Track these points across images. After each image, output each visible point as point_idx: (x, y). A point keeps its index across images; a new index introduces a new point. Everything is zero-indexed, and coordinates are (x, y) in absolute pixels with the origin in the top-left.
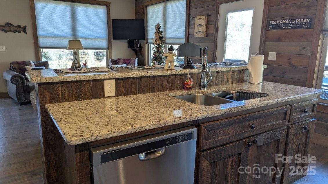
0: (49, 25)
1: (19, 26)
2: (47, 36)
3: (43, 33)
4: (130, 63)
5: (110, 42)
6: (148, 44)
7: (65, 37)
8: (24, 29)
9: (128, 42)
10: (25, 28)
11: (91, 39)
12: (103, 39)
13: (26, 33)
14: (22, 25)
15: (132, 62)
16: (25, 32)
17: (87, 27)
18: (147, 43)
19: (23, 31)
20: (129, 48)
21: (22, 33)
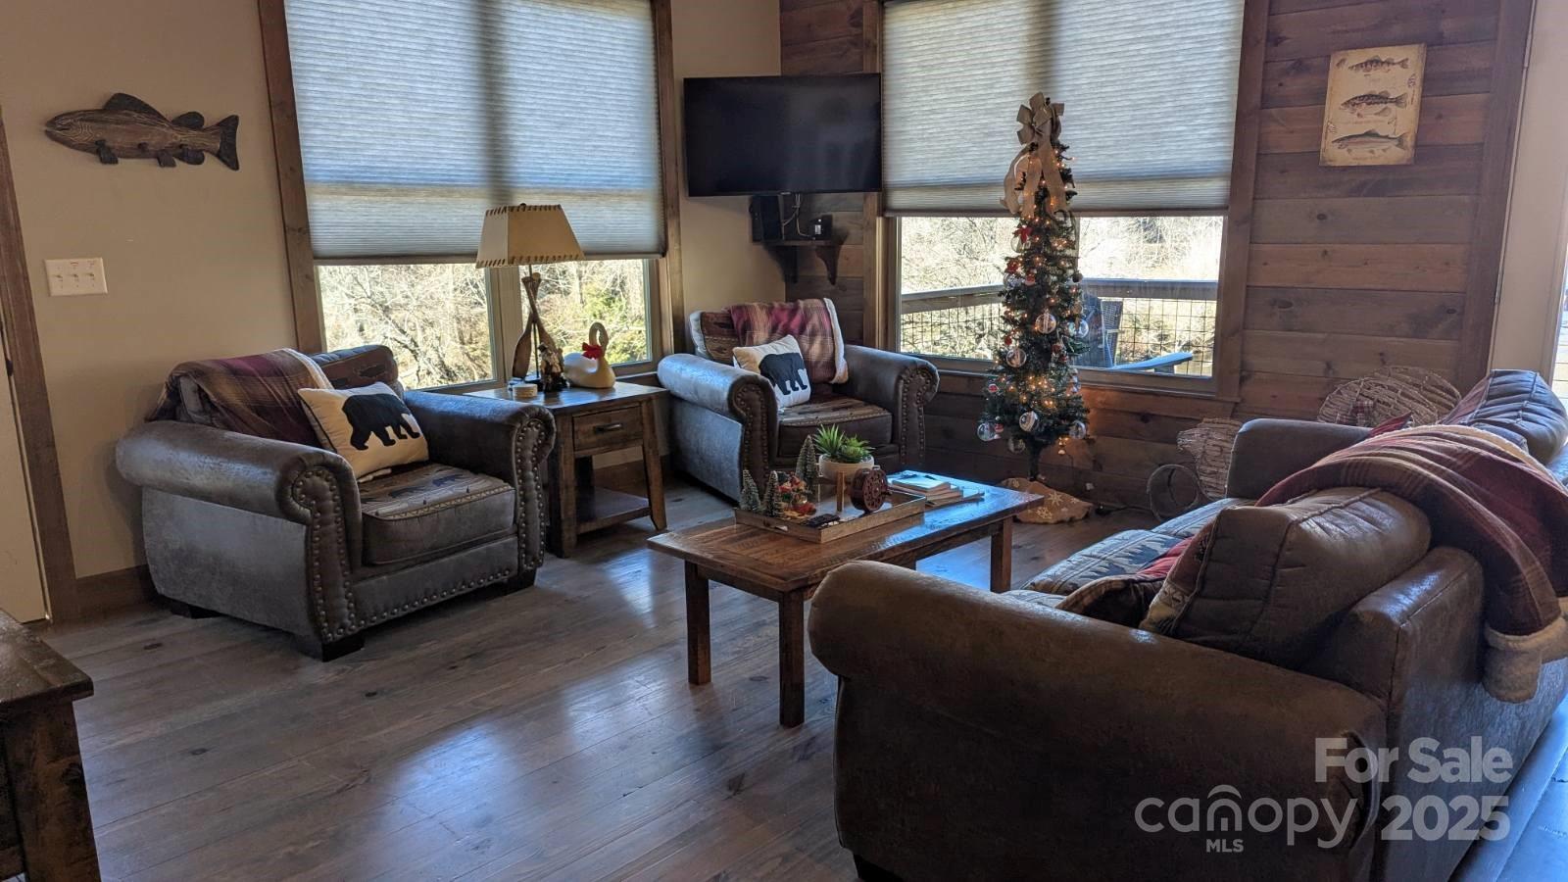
0: (364, 111)
1: (192, 121)
2: (351, 184)
3: (335, 164)
4: (809, 329)
5: (668, 209)
6: (888, 215)
7: (445, 187)
8: (225, 143)
9: (752, 210)
10: (229, 126)
11: (579, 195)
12: (636, 197)
13: (233, 164)
14: (212, 114)
15: (815, 320)
16: (229, 157)
17: (561, 125)
18: (884, 209)
19: (218, 155)
20: (755, 239)
21: (211, 163)
